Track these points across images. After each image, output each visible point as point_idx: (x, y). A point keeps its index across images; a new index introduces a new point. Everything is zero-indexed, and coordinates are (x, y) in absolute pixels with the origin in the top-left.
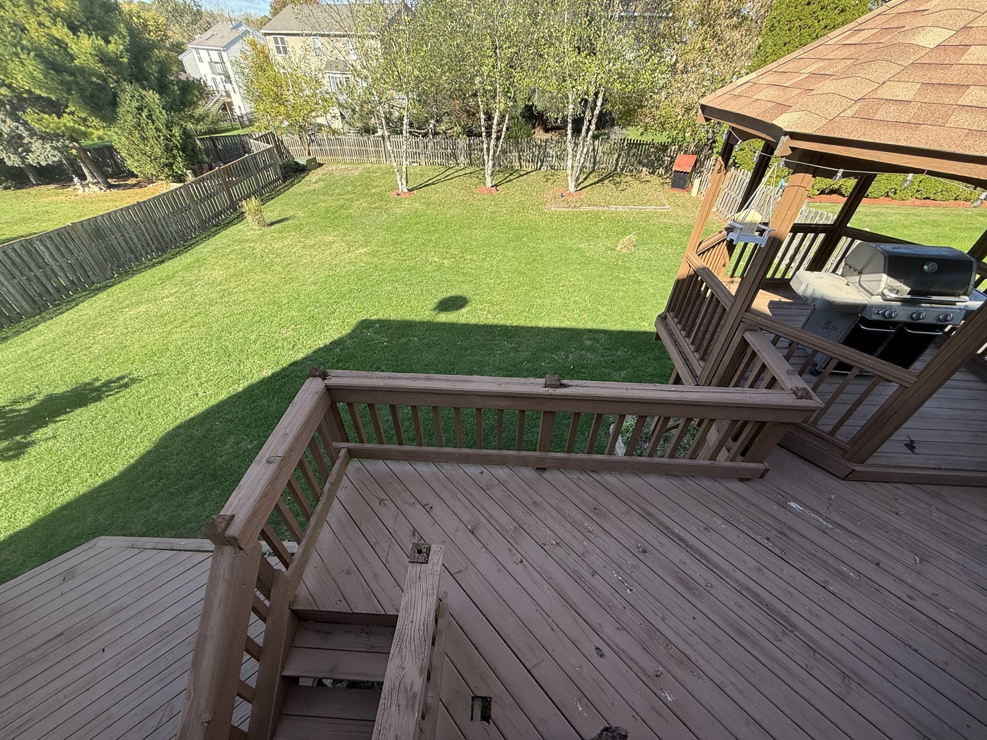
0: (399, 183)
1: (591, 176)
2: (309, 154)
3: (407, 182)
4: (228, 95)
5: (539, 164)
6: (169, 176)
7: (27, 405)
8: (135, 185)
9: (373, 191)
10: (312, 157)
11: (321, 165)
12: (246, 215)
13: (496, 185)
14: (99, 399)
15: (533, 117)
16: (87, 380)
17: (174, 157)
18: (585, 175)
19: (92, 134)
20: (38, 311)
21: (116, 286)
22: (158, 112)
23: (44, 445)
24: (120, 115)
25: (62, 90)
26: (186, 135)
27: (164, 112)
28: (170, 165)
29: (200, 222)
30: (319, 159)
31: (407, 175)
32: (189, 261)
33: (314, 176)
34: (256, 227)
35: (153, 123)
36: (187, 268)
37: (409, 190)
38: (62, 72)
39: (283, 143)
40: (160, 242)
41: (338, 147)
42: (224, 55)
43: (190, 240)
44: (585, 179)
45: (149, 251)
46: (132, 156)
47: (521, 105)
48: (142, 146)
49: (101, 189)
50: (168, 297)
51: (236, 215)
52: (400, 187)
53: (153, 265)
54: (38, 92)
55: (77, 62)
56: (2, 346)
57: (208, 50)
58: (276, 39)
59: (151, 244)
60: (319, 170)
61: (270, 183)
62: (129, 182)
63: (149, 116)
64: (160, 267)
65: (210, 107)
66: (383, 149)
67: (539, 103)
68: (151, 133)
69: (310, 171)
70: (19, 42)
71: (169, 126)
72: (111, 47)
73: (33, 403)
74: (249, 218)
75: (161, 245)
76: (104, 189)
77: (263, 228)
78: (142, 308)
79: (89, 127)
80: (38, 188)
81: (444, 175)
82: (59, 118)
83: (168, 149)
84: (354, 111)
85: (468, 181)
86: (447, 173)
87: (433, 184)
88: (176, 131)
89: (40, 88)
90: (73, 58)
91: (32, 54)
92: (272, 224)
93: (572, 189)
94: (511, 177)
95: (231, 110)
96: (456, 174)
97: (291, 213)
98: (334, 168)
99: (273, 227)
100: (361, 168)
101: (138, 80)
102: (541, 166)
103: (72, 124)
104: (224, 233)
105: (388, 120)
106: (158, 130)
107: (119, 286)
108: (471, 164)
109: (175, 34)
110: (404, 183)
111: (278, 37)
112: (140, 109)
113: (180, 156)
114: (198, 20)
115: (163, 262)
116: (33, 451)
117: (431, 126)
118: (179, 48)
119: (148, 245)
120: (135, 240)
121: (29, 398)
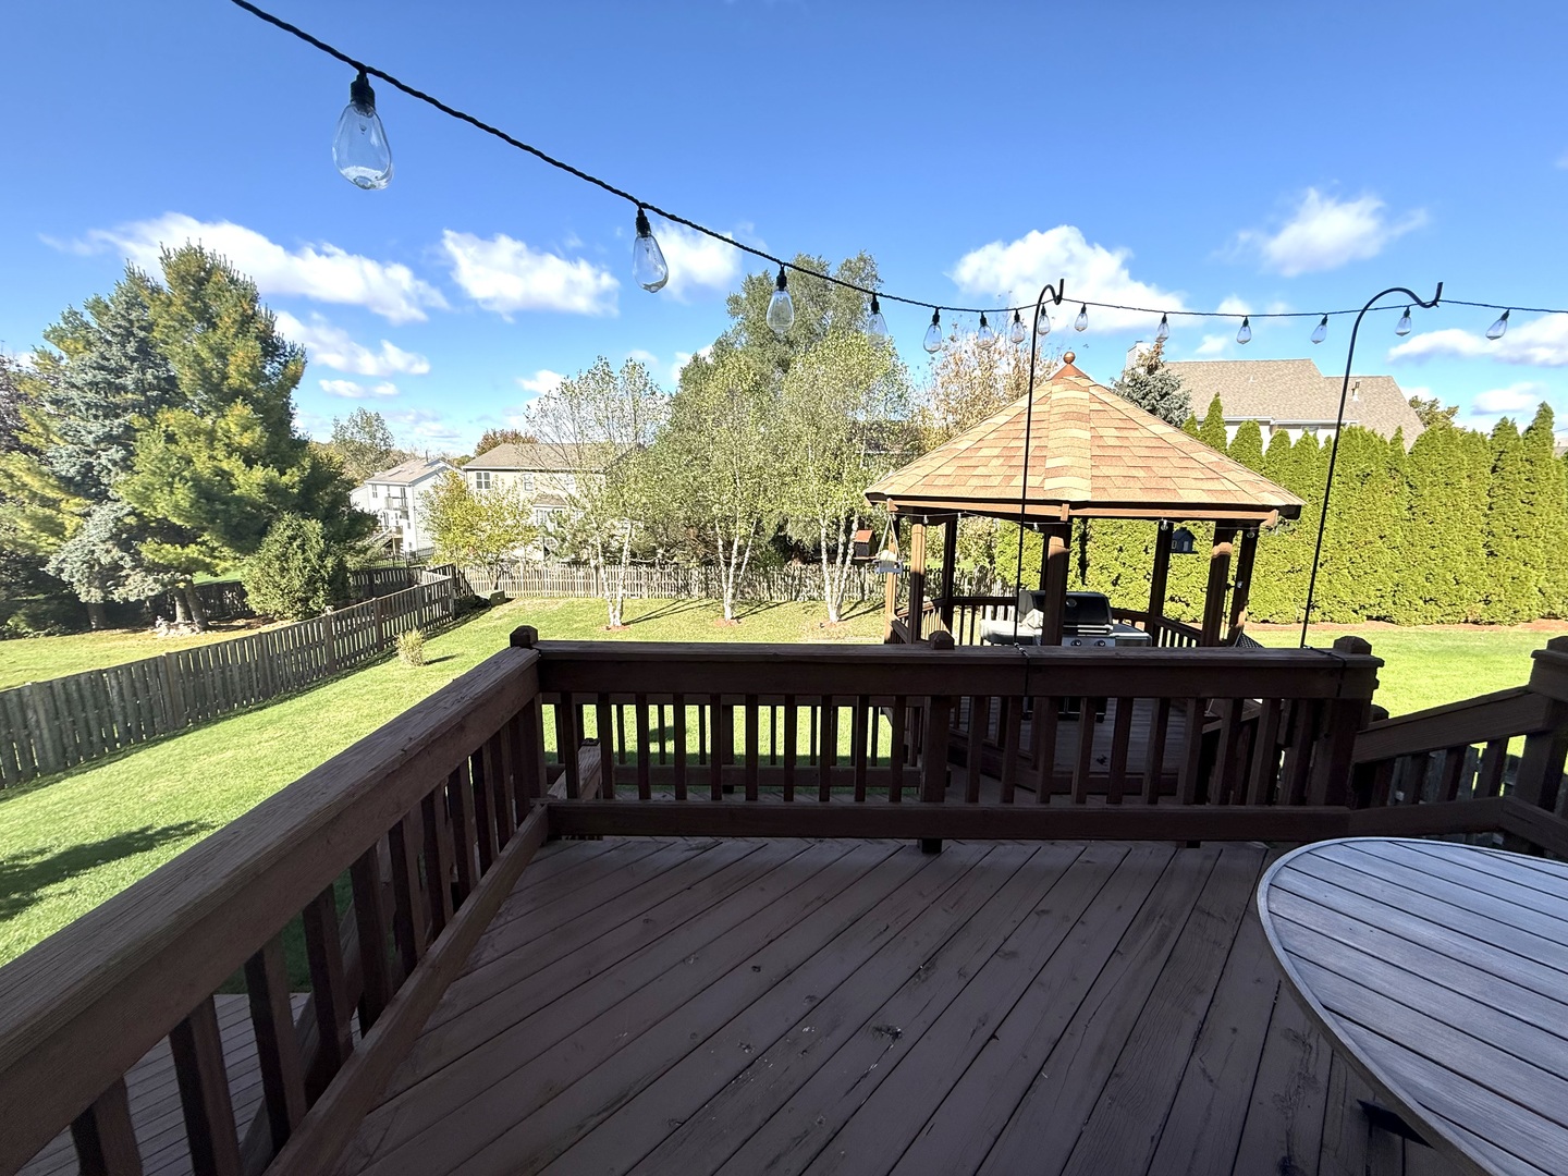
0: (611, 616)
1: (860, 606)
2: (496, 588)
3: (621, 614)
4: (399, 530)
5: (794, 594)
6: (299, 612)
7: (38, 859)
8: (243, 627)
9: (575, 626)
10: (499, 590)
11: (509, 600)
12: (399, 651)
13: (738, 618)
14: (149, 847)
15: (786, 549)
16: (134, 829)
17: (315, 591)
18: (852, 605)
19: (217, 565)
20: (62, 767)
21: (191, 735)
22: (314, 541)
23: (54, 901)
24: (265, 545)
25: (205, 519)
26: (341, 567)
27: (322, 542)
28: (304, 601)
29: (329, 663)
30: (508, 594)
31: (622, 606)
32: (304, 704)
33: (496, 612)
34: (409, 666)
35: (303, 553)
36: (301, 712)
37: (624, 624)
38: (214, 501)
39: (463, 577)
40: (268, 685)
41: (537, 580)
42: (408, 490)
43: (309, 684)
44: (851, 609)
45: (248, 695)
46: (258, 590)
47: (770, 532)
48: (277, 578)
49: (193, 630)
50: (267, 741)
51: (381, 655)
52: (612, 620)
53: (250, 712)
54: (175, 520)
55: (236, 492)
56: (2, 805)
57: (388, 485)
58: (479, 476)
59: (255, 686)
60: (506, 606)
61: (437, 620)
62: (235, 623)
63: (302, 547)
64: (260, 713)
65: (375, 542)
66: (595, 581)
67: (793, 533)
68: (297, 561)
69: (493, 606)
70: (180, 473)
71: (321, 557)
72: (285, 479)
73: (48, 856)
74: (402, 654)
75: (268, 689)
76: (198, 630)
77: (417, 667)
78: (230, 753)
79: (215, 558)
80: (99, 632)
81: (671, 608)
82: (183, 548)
83: (311, 582)
84: (564, 540)
85: (702, 614)
86: (675, 606)
87: (656, 617)
88: (330, 562)
89: (179, 516)
90: (233, 488)
91: (190, 483)
92: (431, 663)
93: (834, 617)
94: (758, 609)
95: (398, 547)
96: (686, 607)
97: (459, 651)
98: (526, 603)
99: (431, 666)
100: (562, 602)
101: (302, 510)
102: (797, 596)
103: (196, 555)
104: (361, 674)
105: (605, 549)
106: (306, 560)
107: (196, 734)
108: (707, 596)
109: (350, 472)
110: (618, 615)
111: (483, 472)
112: (292, 538)
113: (324, 589)
114: (383, 457)
115: (265, 707)
116: (34, 910)
117: (659, 556)
118: (351, 485)
119: (251, 687)
120: (237, 678)
121: (42, 852)
